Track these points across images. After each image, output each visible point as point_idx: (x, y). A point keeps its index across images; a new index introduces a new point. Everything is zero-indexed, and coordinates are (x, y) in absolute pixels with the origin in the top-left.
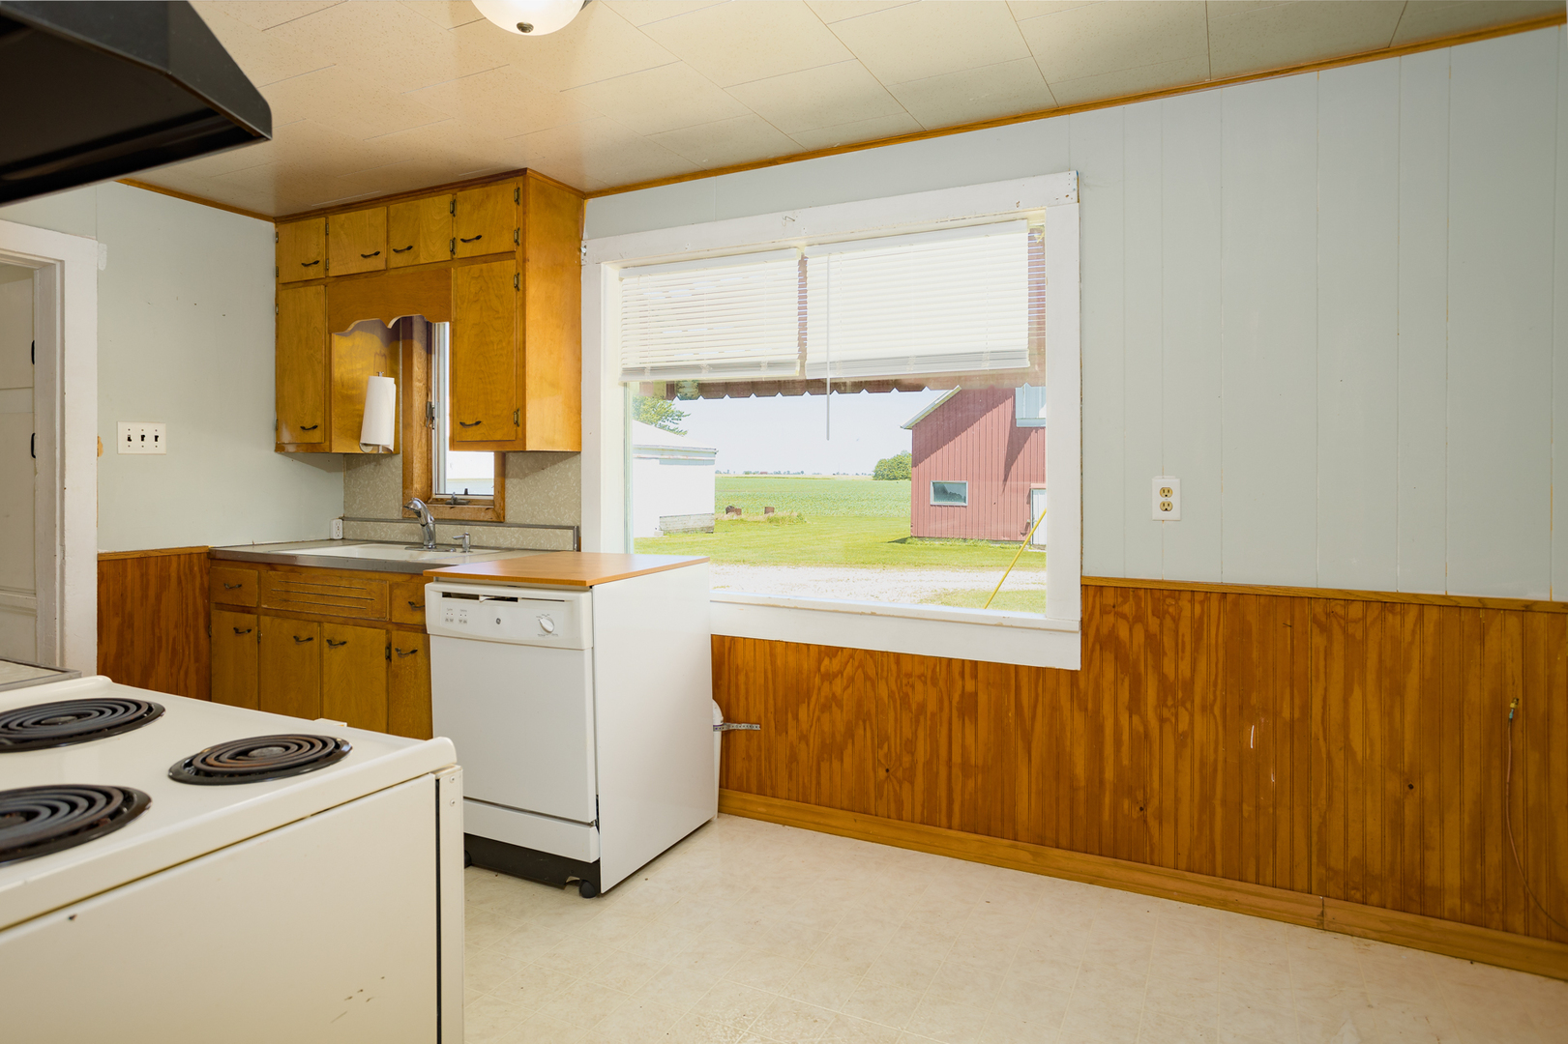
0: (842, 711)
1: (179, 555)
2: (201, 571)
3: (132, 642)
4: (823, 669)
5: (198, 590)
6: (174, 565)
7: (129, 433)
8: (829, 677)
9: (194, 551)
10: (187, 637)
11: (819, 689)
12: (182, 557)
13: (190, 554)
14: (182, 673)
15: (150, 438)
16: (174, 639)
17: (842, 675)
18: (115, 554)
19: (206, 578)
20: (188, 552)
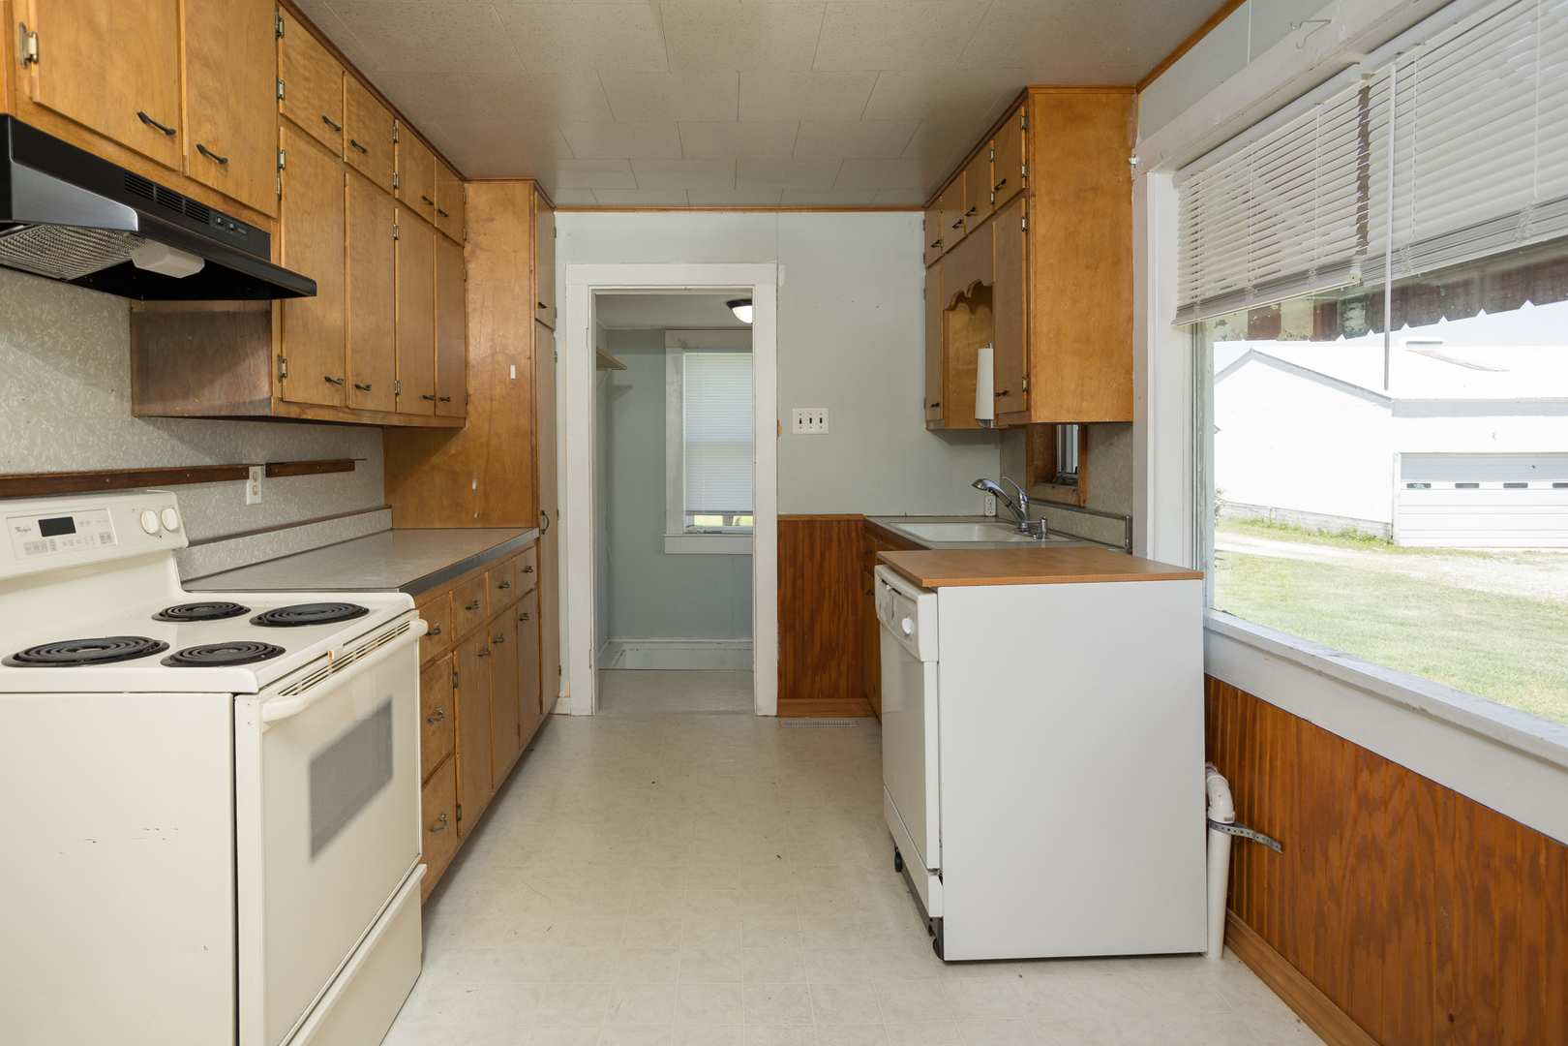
0: (1384, 873)
1: (839, 521)
2: (857, 535)
3: (803, 590)
4: (1360, 788)
5: (855, 553)
6: (836, 529)
7: (800, 417)
8: (1368, 804)
9: (851, 518)
10: (847, 592)
11: (1355, 820)
12: (842, 523)
13: (849, 521)
14: (842, 623)
15: (816, 421)
16: (835, 592)
17: (1386, 808)
18: (791, 516)
19: (862, 543)
20: (846, 519)
